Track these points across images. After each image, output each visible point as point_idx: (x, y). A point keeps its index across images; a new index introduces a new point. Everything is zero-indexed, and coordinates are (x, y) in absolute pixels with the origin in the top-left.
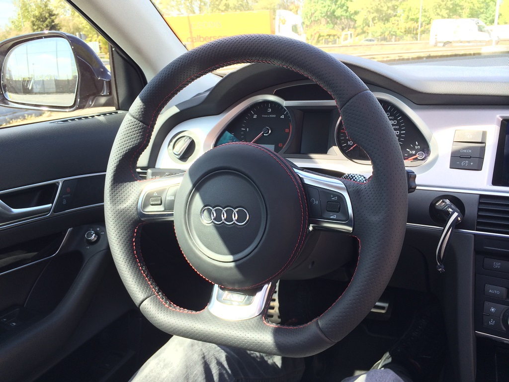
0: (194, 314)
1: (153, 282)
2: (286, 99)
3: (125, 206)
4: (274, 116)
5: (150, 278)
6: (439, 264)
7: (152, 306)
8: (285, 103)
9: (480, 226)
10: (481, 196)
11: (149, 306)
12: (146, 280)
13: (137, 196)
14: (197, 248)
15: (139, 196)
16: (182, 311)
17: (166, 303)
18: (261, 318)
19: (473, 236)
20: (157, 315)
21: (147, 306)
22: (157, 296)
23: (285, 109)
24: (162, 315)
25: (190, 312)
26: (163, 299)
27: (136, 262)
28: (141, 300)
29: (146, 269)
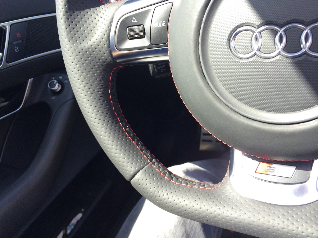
1: (142, 146)
3: (90, 43)
5: (138, 141)
7: (148, 181)
11: (144, 181)
12: (133, 144)
21: (141, 181)
22: (151, 165)
27: (117, 122)
28: (132, 173)
29: (130, 130)
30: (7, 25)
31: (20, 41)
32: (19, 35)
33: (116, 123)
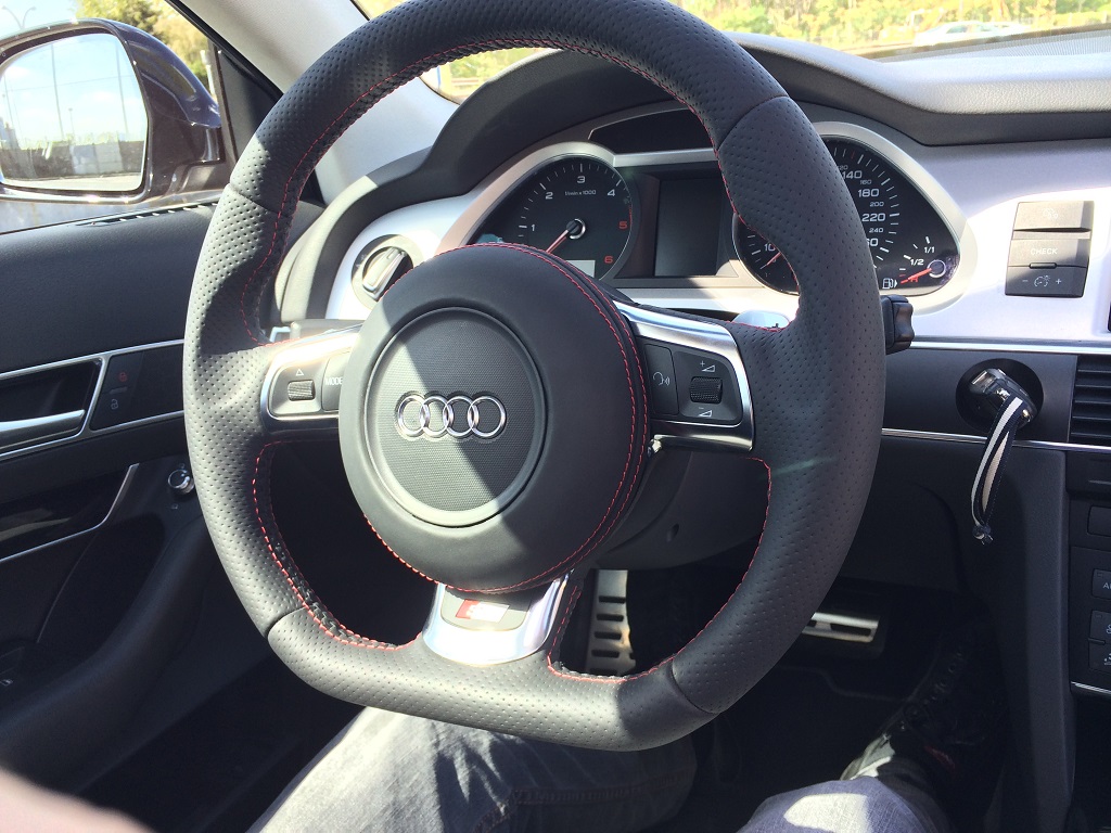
0: (390, 653)
1: (300, 579)
2: (617, 150)
3: (230, 403)
4: (593, 192)
5: (293, 570)
6: (978, 523)
7: (294, 635)
8: (617, 161)
9: (1080, 431)
10: (1083, 358)
11: (287, 635)
12: (283, 574)
13: (256, 381)
14: (389, 496)
15: (262, 380)
16: (362, 645)
17: (328, 626)
18: (543, 659)
19: (1063, 456)
20: (305, 655)
21: (283, 635)
22: (307, 610)
23: (616, 175)
24: (317, 654)
25: (382, 646)
26: (320, 617)
27: (259, 534)
28: (269, 620)
29: (283, 550)
30: (104, 357)
31: (125, 389)
32: (123, 377)
33: (258, 536)
